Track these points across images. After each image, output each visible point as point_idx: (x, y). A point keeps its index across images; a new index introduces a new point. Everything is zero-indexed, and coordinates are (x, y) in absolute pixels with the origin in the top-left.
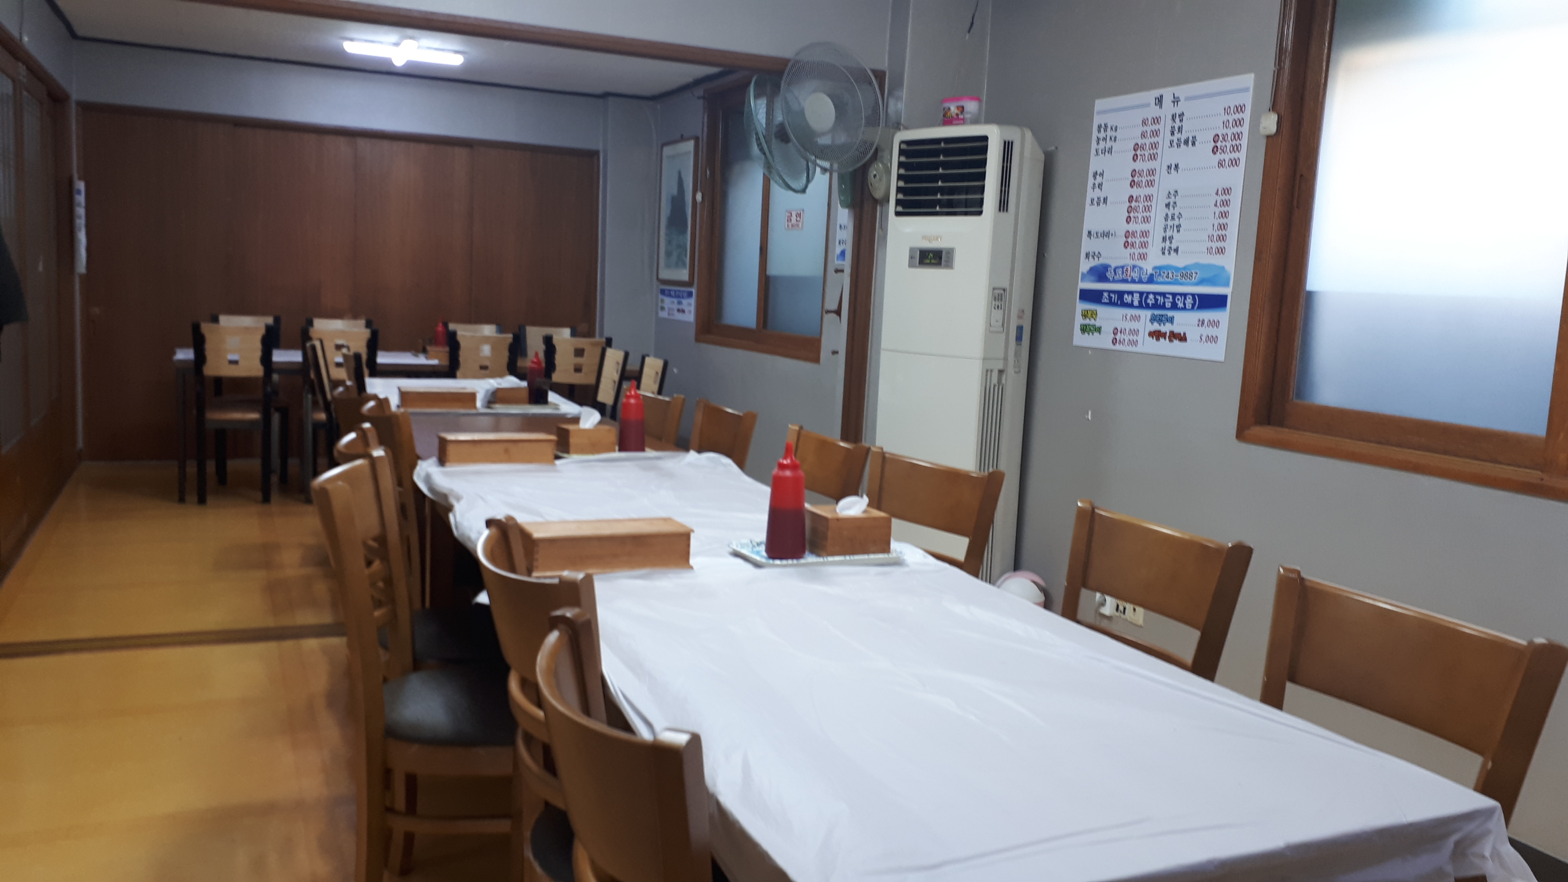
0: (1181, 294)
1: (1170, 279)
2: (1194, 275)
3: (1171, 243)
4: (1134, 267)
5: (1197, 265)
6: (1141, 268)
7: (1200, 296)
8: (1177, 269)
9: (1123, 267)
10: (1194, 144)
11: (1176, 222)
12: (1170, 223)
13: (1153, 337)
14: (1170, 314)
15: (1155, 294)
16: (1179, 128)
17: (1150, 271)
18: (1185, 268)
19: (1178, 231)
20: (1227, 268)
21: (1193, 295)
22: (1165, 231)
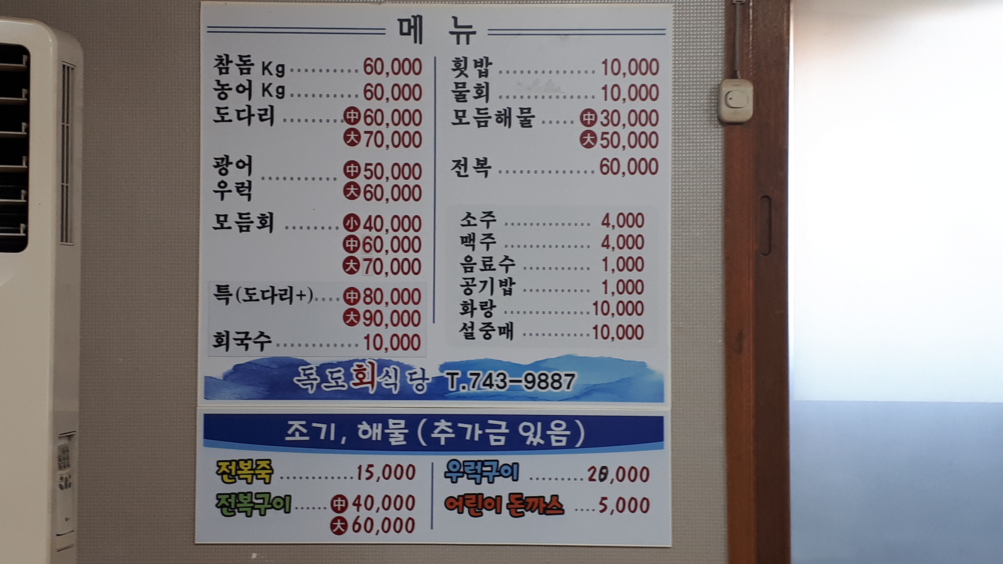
0: (534, 419)
1: (495, 387)
2: (565, 380)
3: (488, 315)
4: (383, 364)
5: (569, 359)
6: (404, 368)
7: (586, 420)
8: (516, 368)
9: (347, 365)
10: (526, 123)
11: (500, 274)
12: (479, 275)
13: (461, 512)
14: (505, 459)
15: (453, 419)
16: (479, 87)
17: (433, 372)
18: (536, 365)
19: (508, 293)
20: (651, 365)
21: (570, 420)
22: (468, 291)
